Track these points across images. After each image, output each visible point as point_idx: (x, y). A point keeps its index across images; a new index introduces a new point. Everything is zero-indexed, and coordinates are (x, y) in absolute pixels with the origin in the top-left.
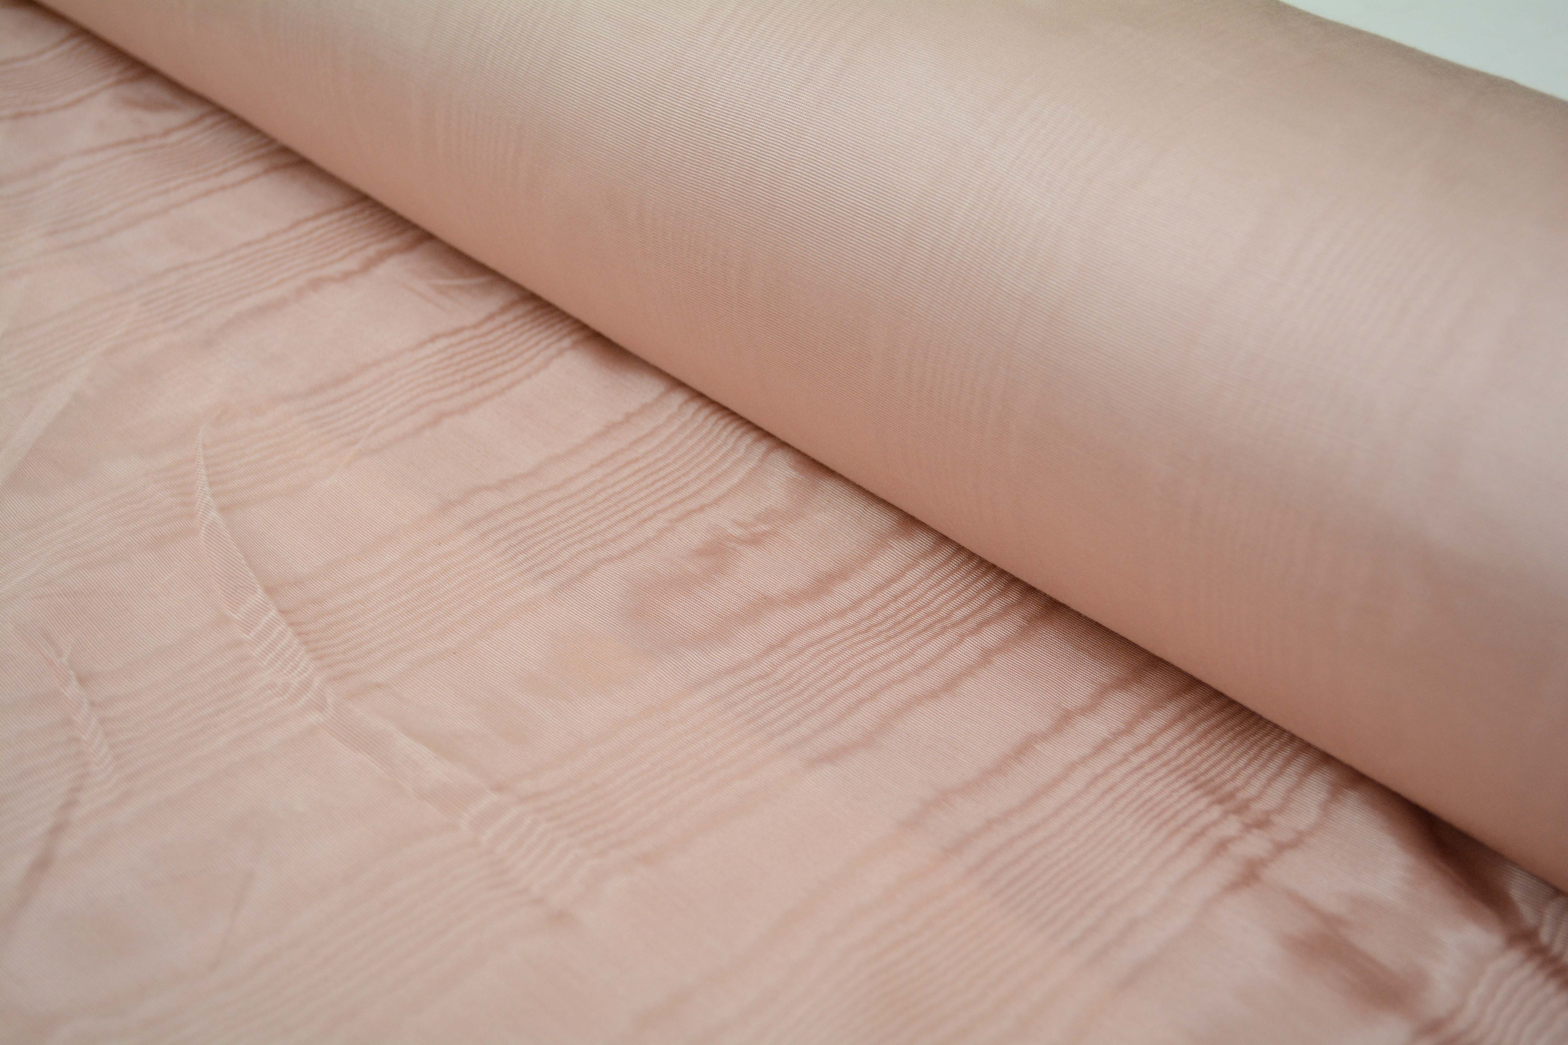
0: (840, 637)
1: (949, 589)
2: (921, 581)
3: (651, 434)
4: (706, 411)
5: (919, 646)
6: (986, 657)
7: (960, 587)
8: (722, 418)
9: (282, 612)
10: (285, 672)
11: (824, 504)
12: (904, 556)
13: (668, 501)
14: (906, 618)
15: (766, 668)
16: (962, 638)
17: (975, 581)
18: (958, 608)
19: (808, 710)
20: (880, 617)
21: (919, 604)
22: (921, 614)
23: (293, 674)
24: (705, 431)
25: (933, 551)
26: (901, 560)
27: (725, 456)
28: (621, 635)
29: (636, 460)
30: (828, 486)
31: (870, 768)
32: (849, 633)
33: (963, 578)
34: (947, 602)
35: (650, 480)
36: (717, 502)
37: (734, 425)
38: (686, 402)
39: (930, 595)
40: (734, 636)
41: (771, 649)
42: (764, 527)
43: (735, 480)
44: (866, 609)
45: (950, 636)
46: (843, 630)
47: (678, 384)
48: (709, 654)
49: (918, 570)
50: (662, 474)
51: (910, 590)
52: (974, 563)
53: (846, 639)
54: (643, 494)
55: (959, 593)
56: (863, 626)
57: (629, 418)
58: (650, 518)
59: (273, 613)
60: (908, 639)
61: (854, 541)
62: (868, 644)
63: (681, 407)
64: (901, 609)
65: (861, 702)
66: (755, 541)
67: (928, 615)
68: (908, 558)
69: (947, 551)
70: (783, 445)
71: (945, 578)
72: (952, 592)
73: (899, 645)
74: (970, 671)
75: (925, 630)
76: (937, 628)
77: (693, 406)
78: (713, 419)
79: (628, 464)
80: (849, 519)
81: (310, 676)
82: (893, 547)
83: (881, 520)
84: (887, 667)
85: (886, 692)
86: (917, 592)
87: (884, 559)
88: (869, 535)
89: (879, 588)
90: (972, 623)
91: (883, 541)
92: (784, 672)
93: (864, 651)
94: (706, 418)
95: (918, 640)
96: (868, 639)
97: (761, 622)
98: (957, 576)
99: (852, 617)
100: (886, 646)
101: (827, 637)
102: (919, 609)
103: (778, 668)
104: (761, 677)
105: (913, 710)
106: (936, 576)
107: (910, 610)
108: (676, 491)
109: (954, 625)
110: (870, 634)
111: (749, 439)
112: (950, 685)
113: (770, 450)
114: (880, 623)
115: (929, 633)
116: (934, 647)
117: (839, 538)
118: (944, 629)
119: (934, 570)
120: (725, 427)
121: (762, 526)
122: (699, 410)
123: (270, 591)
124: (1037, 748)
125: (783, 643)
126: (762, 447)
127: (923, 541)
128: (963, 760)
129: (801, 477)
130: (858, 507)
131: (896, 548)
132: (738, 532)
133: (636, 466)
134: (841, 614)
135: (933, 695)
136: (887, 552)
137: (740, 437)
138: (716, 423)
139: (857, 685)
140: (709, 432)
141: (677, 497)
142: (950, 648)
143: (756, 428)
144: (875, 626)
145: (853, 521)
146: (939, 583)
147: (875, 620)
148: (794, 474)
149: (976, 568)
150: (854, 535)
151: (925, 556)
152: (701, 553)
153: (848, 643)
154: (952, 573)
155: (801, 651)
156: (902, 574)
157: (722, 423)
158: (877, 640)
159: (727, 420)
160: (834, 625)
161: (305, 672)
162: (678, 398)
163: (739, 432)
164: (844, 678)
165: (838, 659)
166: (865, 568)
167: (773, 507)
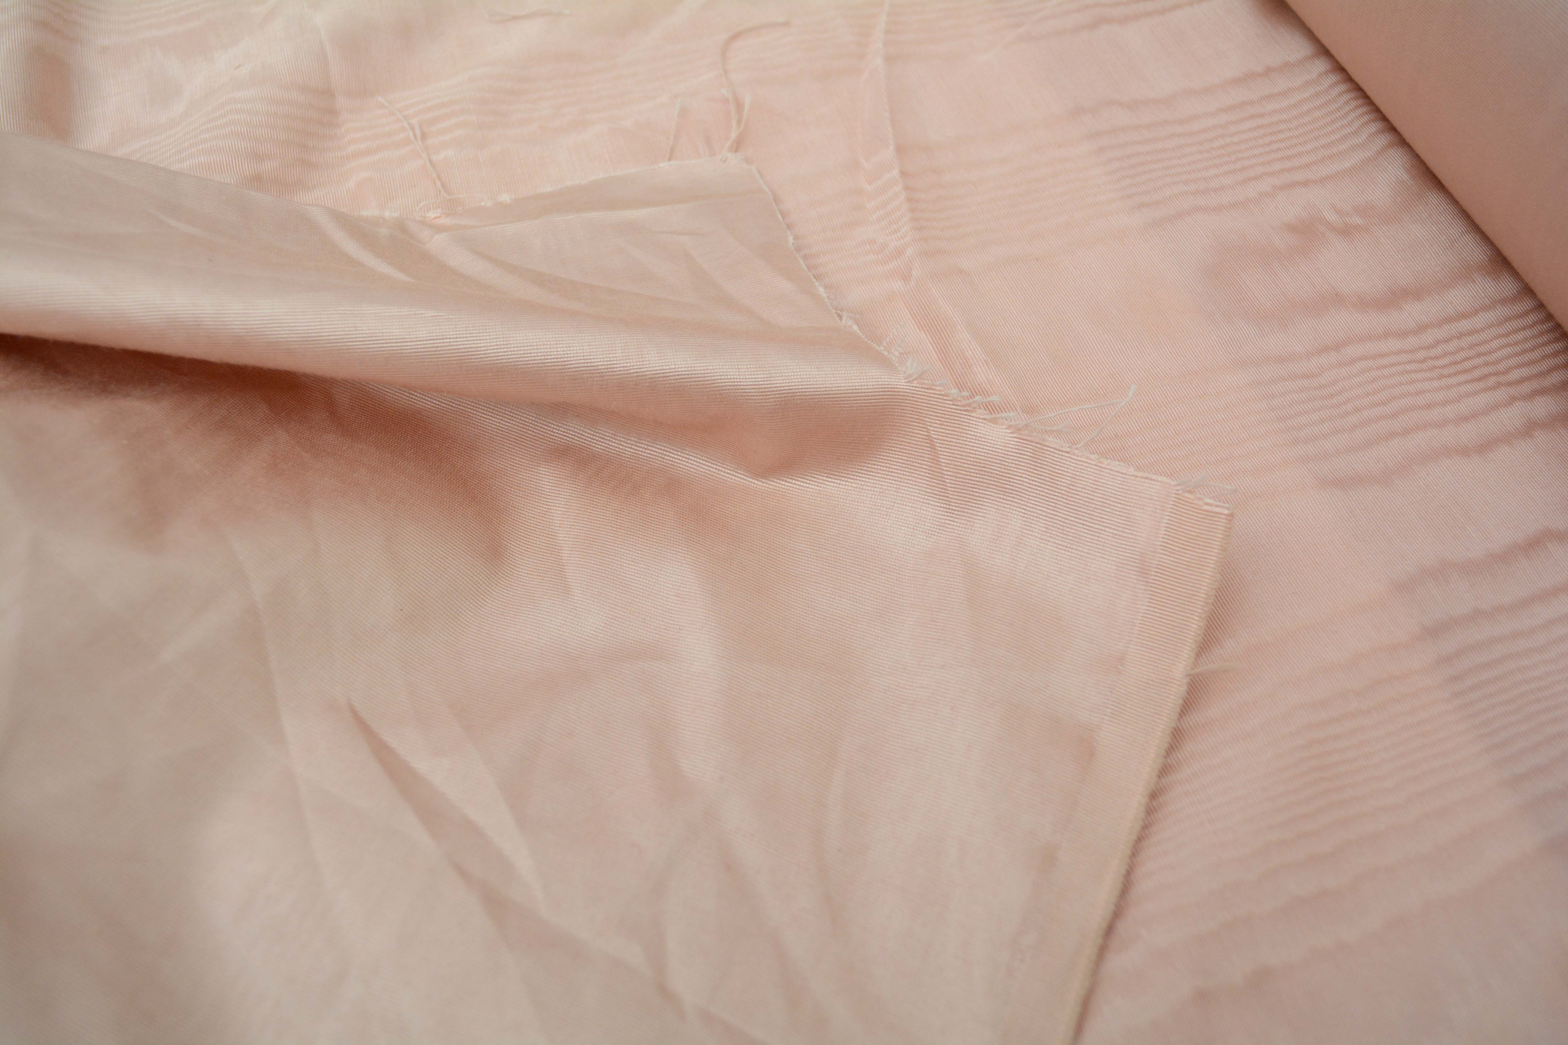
0: (1393, 359)
1: (1516, 344)
2: (1491, 326)
3: (1284, 94)
4: (1343, 87)
5: (1468, 395)
6: (1529, 429)
7: (1528, 345)
8: (1355, 99)
9: (903, 173)
10: (887, 232)
11: (1424, 216)
12: (1483, 295)
13: (1278, 166)
14: (1464, 360)
15: (1314, 369)
16: (1513, 399)
17: (1545, 344)
18: (1519, 366)
19: (1339, 427)
20: (1439, 350)
21: (1482, 349)
22: (1480, 360)
23: (893, 236)
24: (1334, 106)
25: (1514, 299)
26: (1479, 298)
27: (1345, 138)
28: (1191, 289)
29: (1262, 115)
30: (1435, 199)
31: (1379, 509)
32: (1404, 357)
33: (1534, 337)
34: (1509, 357)
35: (1267, 140)
36: (1323, 181)
37: (1364, 109)
38: (1326, 73)
39: (1495, 344)
40: (1294, 325)
41: (1325, 349)
42: (1358, 220)
43: (1347, 164)
44: (1429, 337)
45: (1501, 394)
46: (1399, 352)
47: (1324, 51)
48: (1266, 336)
49: (1492, 314)
50: (1281, 136)
51: (1477, 331)
52: (1549, 325)
53: (1400, 364)
54: (1256, 152)
55: (1524, 352)
56: (1421, 355)
57: (1269, 71)
58: (1256, 178)
59: (895, 172)
60: (1459, 384)
61: (1440, 263)
62: (1419, 376)
63: (1320, 75)
64: (1462, 349)
65: (1392, 435)
66: (1346, 232)
67: (1486, 364)
68: (1486, 299)
69: (1527, 304)
70: (1403, 142)
71: (1516, 331)
72: (1517, 349)
73: (1449, 387)
74: (1507, 438)
75: (1479, 379)
76: (1492, 381)
77: (1333, 78)
78: (1347, 97)
79: (1253, 117)
80: (1443, 239)
81: (905, 244)
82: (1475, 282)
83: (1474, 251)
84: (1429, 406)
85: (1420, 434)
86: (1483, 336)
87: (1463, 291)
88: (1457, 262)
89: (1448, 320)
90: (1526, 388)
91: (1468, 273)
92: (1329, 379)
93: (1413, 382)
94: (1340, 94)
95: (1469, 388)
96: (1421, 371)
97: (1324, 318)
98: (1528, 333)
99: (1412, 341)
100: (1435, 384)
101: (1382, 356)
102: (1480, 355)
103: (1325, 372)
104: (1306, 376)
105: (1440, 462)
106: (1509, 326)
107: (1472, 352)
108: (1289, 158)
109: (1510, 384)
110: (1424, 366)
111: (1374, 127)
112: (1484, 447)
113: (1390, 145)
114: (1436, 358)
115: (1482, 385)
116: (1483, 400)
117: (1426, 255)
118: (1499, 385)
119: (1508, 319)
120: (1357, 107)
121: (1357, 219)
122: (1336, 84)
123: (900, 150)
124: (1548, 546)
125: (1337, 347)
126: (1384, 140)
127: (1507, 286)
128: (1472, 533)
129: (1411, 182)
130: (1456, 228)
131: (1479, 284)
132: (1331, 217)
133: (1259, 121)
134: (1403, 334)
135: (1465, 452)
136: (1469, 285)
137: (1366, 123)
138: (1347, 103)
139: (1394, 416)
140: (1338, 109)
141: (1288, 164)
142: (1496, 407)
143: (1384, 119)
144: (1432, 358)
145: (1446, 243)
146: (1507, 335)
147: (1433, 352)
148: (1405, 176)
149: (1549, 331)
150: (1442, 257)
151: (1503, 301)
152: (1292, 228)
153: (1399, 368)
154: (1524, 329)
155: (1353, 361)
156: (1476, 312)
157: (1354, 103)
158: (1428, 375)
159: (1359, 102)
160: (1394, 344)
161: (903, 238)
162: (1321, 65)
163: (1366, 118)
164: (1384, 404)
165: (1385, 382)
166: (1441, 294)
167: (1373, 203)
